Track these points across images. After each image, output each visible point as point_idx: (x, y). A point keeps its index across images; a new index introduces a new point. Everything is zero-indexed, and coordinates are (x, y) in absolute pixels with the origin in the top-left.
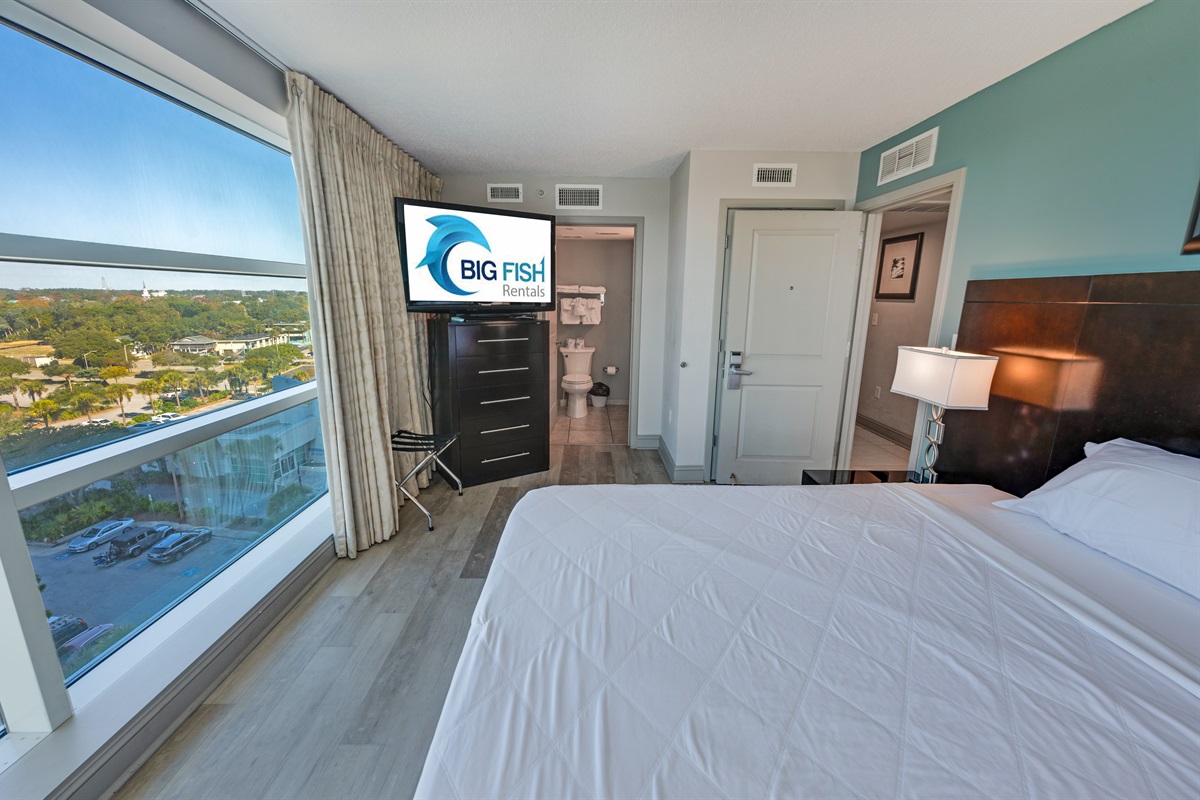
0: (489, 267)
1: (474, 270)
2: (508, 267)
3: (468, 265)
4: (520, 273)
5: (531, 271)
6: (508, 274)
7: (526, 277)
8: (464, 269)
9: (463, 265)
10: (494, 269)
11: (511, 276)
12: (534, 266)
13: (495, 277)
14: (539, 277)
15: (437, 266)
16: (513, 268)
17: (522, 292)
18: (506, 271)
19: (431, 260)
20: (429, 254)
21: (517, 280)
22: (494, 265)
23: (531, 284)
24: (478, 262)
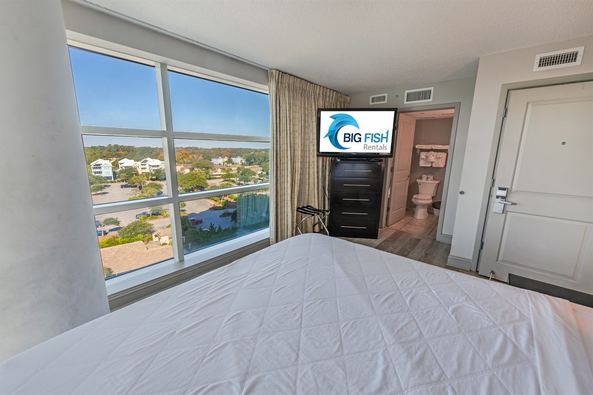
0: (358, 136)
1: (350, 138)
2: (368, 136)
3: (347, 136)
4: (374, 138)
5: (380, 137)
6: (367, 139)
7: (377, 140)
8: (345, 137)
9: (345, 136)
10: (360, 137)
11: (369, 140)
12: (382, 134)
13: (360, 141)
14: (384, 140)
15: (333, 137)
16: (370, 136)
17: (374, 147)
18: (366, 138)
19: (330, 135)
20: (330, 131)
21: (372, 142)
22: (360, 135)
23: (380, 144)
24: (352, 134)
